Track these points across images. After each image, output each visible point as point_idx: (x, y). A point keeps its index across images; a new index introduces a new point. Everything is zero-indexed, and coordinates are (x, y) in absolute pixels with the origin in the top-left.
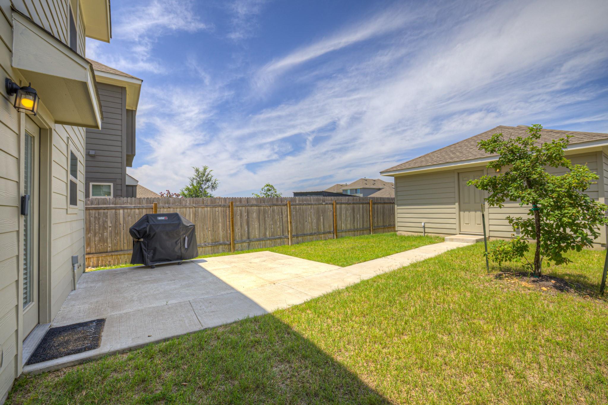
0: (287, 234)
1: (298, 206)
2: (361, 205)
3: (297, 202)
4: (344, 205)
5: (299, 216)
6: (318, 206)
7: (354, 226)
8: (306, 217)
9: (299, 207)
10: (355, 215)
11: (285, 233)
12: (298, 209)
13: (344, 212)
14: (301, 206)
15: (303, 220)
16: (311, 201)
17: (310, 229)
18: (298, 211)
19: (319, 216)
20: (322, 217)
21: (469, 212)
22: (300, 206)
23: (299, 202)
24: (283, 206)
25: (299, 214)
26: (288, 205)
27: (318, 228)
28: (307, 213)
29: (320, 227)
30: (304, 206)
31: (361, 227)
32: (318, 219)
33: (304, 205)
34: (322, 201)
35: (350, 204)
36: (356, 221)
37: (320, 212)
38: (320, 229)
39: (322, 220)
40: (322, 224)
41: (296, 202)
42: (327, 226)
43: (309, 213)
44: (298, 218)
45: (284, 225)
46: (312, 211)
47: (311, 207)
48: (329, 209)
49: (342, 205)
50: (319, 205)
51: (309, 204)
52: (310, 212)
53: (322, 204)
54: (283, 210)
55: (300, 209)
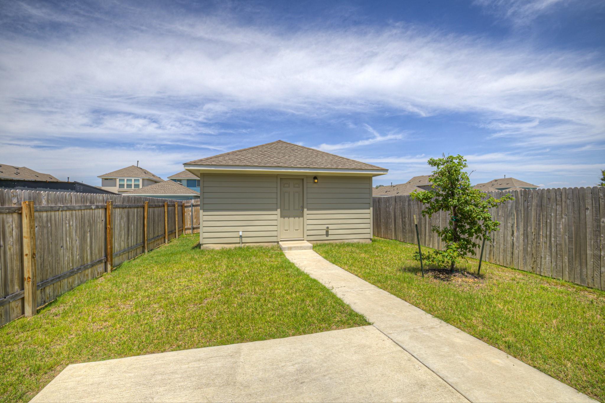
0: (17, 287)
1: (44, 214)
2: (136, 209)
3: (44, 203)
4: (118, 209)
5: (48, 238)
6: (83, 211)
7: (128, 243)
8: (62, 239)
9: (47, 216)
10: (130, 225)
11: (13, 286)
12: (45, 219)
13: (118, 221)
14: (53, 213)
15: (56, 245)
16: (71, 201)
17: (69, 263)
18: (45, 224)
19: (85, 233)
20: (88, 235)
21: (289, 218)
22: (49, 213)
23: (48, 202)
24: (9, 213)
25: (48, 233)
26: (25, 212)
27: (82, 258)
28: (64, 229)
29: (85, 255)
30: (57, 213)
31: (135, 243)
32: (83, 239)
33: (58, 210)
34: (90, 202)
35: (126, 207)
36: (130, 236)
37: (87, 224)
38: (85, 260)
39: (89, 240)
40: (88, 248)
41: (40, 203)
42: (96, 251)
43: (68, 228)
44: (46, 241)
45: (9, 265)
46: (73, 223)
47: (72, 214)
48: (99, 217)
49: (117, 209)
50: (85, 211)
51: (69, 209)
52: (70, 226)
53: (91, 209)
54: (7, 226)
55: (49, 220)
